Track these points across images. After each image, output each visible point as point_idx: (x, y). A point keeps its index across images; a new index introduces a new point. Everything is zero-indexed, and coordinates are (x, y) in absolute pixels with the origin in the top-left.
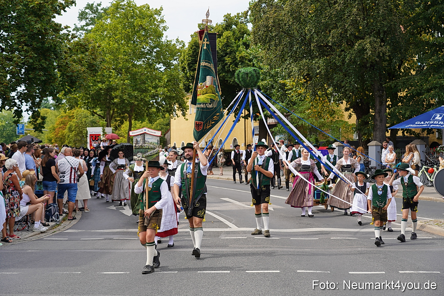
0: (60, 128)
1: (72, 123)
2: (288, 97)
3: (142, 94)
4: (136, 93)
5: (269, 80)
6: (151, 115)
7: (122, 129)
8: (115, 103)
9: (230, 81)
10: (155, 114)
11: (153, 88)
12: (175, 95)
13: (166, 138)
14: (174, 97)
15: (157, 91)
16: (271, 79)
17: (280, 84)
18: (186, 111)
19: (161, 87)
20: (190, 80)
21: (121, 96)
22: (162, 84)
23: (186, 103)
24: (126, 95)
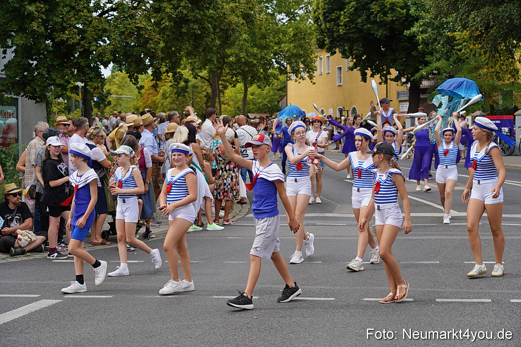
0: (149, 94)
1: (165, 88)
2: (456, 53)
3: (262, 51)
4: (255, 50)
5: (432, 33)
6: (268, 78)
7: (226, 95)
8: (229, 62)
9: (377, 35)
10: (274, 77)
11: (275, 43)
12: (302, 52)
13: (281, 106)
14: (301, 55)
15: (279, 48)
16: (434, 32)
17: (448, 37)
18: (314, 73)
19: (286, 42)
20: (325, 34)
21: (237, 53)
22: (287, 39)
23: (315, 62)
24: (242, 52)
